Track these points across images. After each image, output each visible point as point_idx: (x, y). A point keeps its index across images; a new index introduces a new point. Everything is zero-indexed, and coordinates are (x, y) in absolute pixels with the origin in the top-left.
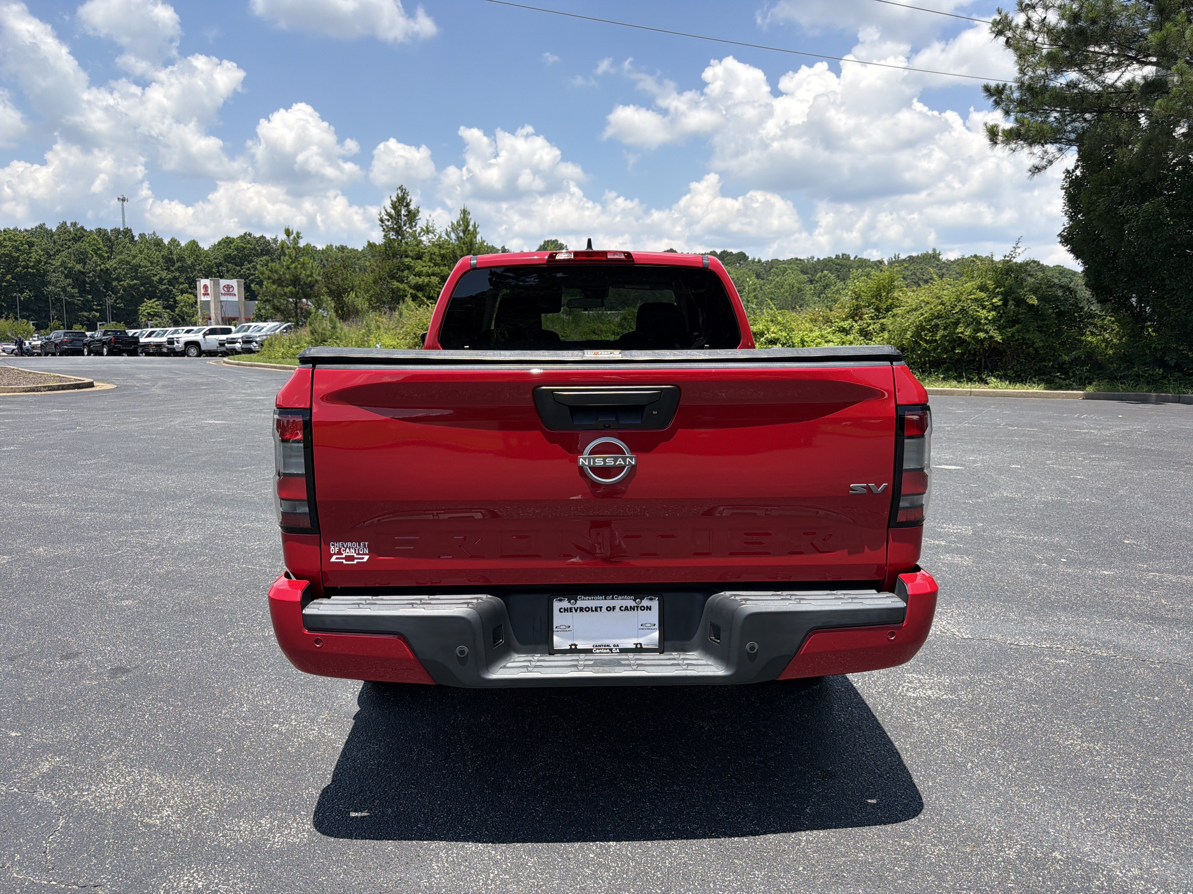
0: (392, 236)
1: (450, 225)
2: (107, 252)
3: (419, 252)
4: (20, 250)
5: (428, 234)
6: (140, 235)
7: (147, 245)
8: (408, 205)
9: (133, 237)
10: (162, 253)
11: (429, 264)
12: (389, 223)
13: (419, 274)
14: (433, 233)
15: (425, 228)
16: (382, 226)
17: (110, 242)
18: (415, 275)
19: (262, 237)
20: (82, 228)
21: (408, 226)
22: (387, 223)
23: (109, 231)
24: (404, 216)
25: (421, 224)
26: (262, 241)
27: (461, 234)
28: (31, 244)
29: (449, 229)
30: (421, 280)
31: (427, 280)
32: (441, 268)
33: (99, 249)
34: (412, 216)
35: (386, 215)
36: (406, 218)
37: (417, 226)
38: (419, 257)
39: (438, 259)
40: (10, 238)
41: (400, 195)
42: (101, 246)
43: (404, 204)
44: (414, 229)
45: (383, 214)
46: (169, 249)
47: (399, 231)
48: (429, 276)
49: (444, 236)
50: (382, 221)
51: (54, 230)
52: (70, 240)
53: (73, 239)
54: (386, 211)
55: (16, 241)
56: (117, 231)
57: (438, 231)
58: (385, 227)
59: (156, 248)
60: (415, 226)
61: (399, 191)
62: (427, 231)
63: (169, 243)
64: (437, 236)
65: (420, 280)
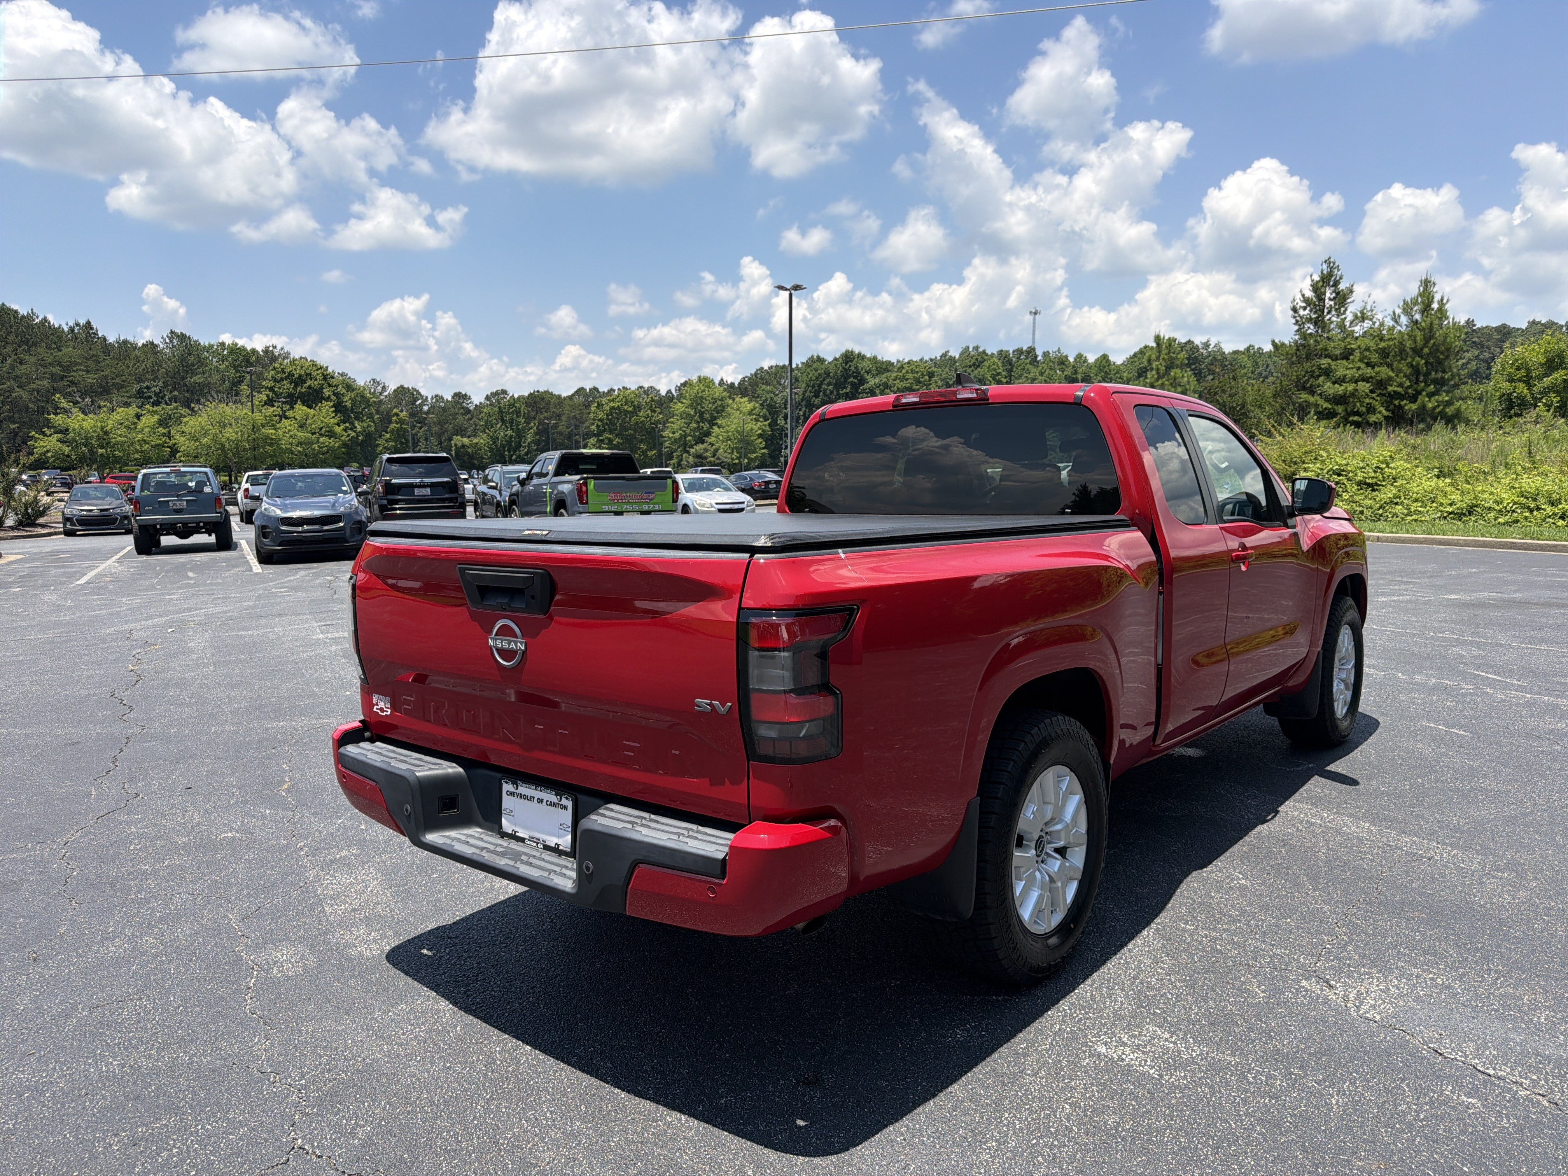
0: (1310, 329)
1: (1401, 304)
2: (1006, 377)
3: (1345, 348)
4: (920, 382)
5: (1363, 322)
6: (1044, 353)
7: (1051, 364)
8: (1336, 284)
9: (1036, 357)
10: (1065, 373)
11: (1359, 364)
12: (1307, 312)
13: (1341, 381)
14: (1371, 320)
15: (1359, 315)
16: (1295, 317)
17: (1011, 364)
18: (1334, 383)
19: (1189, 342)
20: (984, 352)
21: (1334, 312)
22: (1302, 312)
23: (1011, 352)
24: (1330, 299)
25: (1352, 309)
26: (1188, 347)
27: (1418, 317)
28: (931, 375)
29: (1398, 311)
30: (1343, 388)
31: (1351, 387)
32: (1377, 369)
33: (998, 374)
34: (1342, 299)
35: (1302, 301)
36: (1332, 303)
37: (1348, 312)
38: (1346, 355)
39: (1375, 357)
40: (912, 370)
41: (1325, 272)
42: (1000, 371)
43: (1331, 283)
44: (1343, 317)
45: (1298, 300)
46: (1074, 367)
47: (1319, 322)
48: (1356, 382)
49: (1389, 322)
50: (1295, 310)
51: (957, 357)
52: (970, 367)
53: (974, 365)
54: (1303, 295)
55: (917, 372)
56: (1019, 352)
57: (1380, 316)
58: (1298, 318)
59: (1059, 367)
60: (1344, 313)
61: (1325, 266)
62: (1362, 317)
63: (1075, 360)
64: (1377, 325)
65: (1340, 389)
